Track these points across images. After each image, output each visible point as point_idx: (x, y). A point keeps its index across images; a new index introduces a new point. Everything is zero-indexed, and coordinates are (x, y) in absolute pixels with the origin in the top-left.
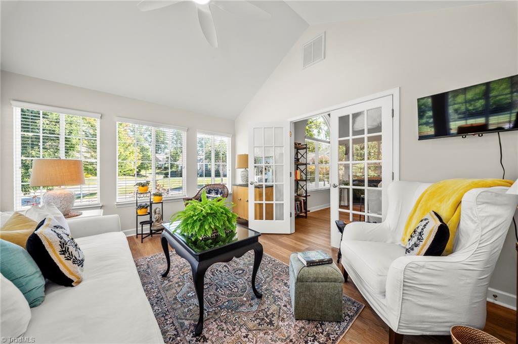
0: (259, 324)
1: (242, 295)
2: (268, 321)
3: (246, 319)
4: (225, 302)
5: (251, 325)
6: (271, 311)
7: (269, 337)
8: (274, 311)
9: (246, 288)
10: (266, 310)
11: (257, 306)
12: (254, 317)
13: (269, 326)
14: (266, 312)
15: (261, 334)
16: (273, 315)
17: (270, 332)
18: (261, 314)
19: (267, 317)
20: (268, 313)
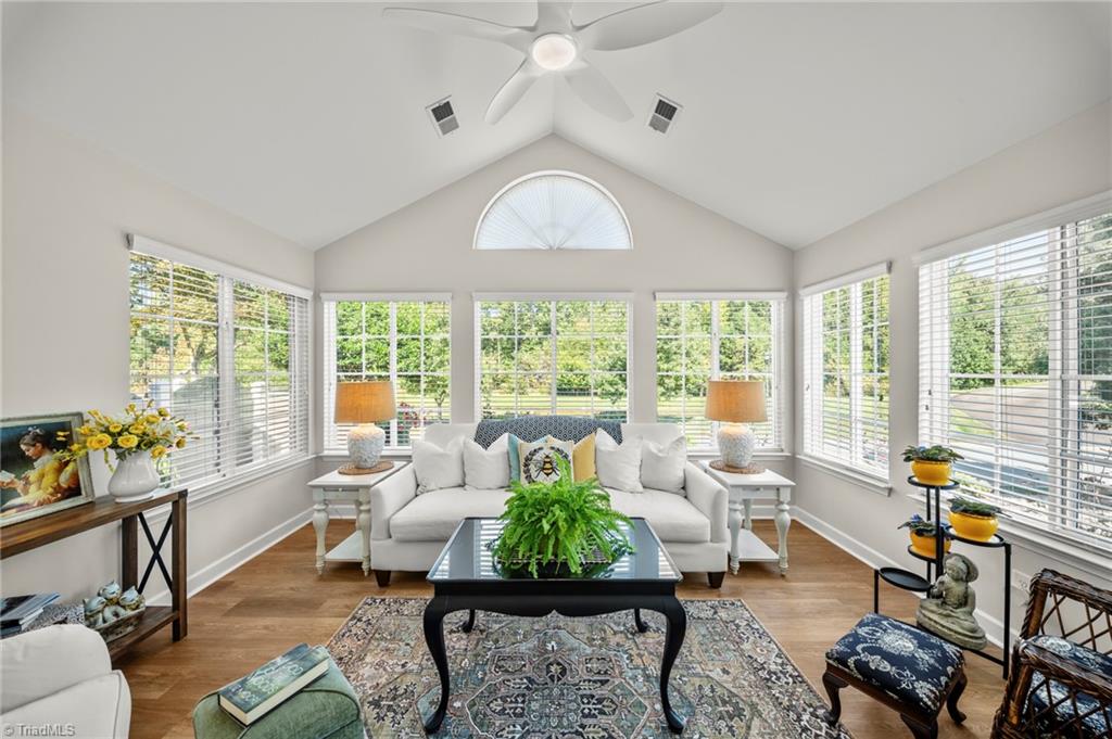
0: (396, 689)
1: (471, 706)
2: (382, 703)
3: (424, 679)
4: (485, 674)
5: (409, 679)
6: (388, 721)
7: (369, 685)
8: (381, 727)
9: (481, 726)
10: (399, 716)
11: (421, 711)
12: (412, 691)
13: (376, 698)
14: (396, 713)
15: (383, 681)
16: (380, 718)
17: (370, 692)
18: (404, 703)
19: (389, 706)
20: (391, 714)
